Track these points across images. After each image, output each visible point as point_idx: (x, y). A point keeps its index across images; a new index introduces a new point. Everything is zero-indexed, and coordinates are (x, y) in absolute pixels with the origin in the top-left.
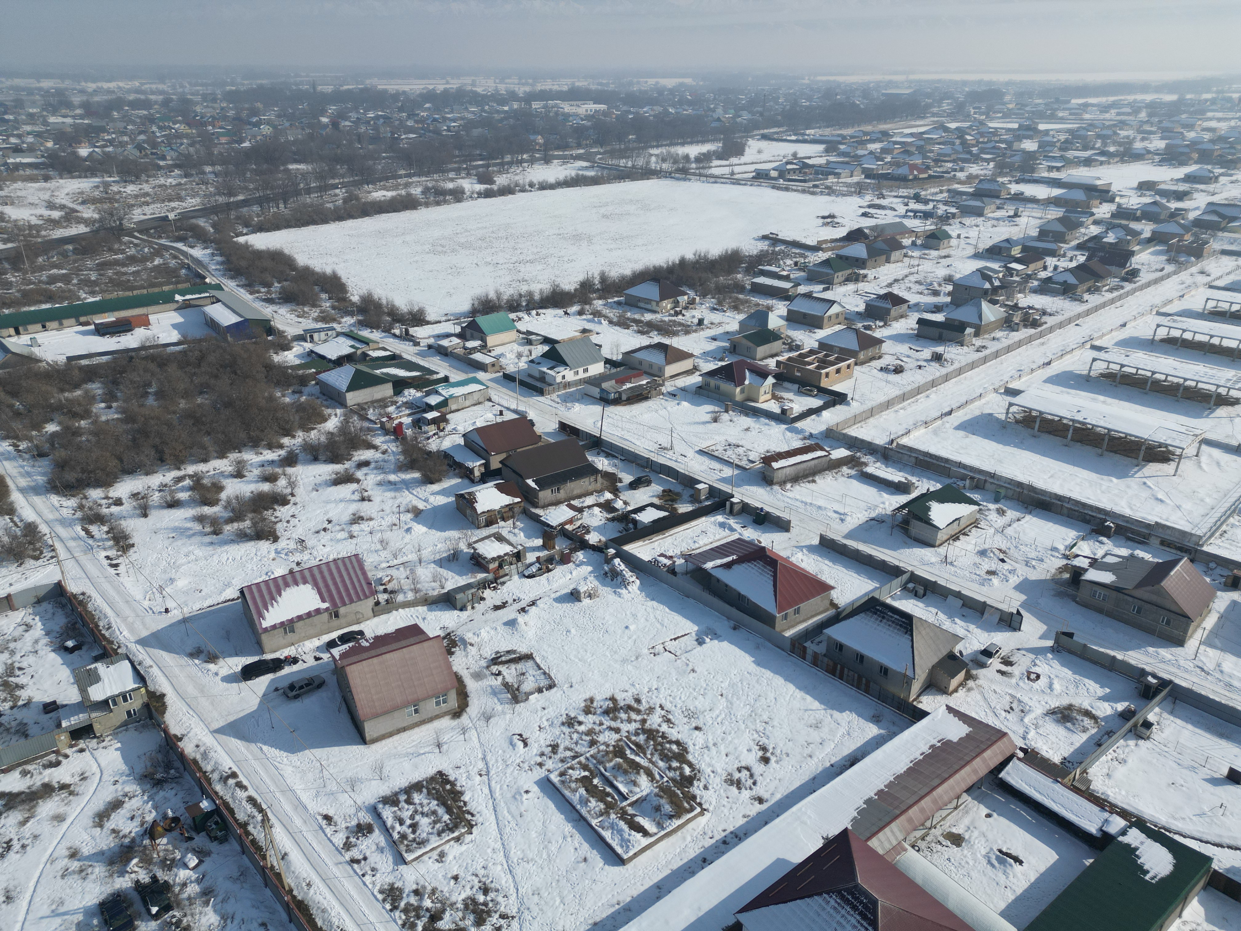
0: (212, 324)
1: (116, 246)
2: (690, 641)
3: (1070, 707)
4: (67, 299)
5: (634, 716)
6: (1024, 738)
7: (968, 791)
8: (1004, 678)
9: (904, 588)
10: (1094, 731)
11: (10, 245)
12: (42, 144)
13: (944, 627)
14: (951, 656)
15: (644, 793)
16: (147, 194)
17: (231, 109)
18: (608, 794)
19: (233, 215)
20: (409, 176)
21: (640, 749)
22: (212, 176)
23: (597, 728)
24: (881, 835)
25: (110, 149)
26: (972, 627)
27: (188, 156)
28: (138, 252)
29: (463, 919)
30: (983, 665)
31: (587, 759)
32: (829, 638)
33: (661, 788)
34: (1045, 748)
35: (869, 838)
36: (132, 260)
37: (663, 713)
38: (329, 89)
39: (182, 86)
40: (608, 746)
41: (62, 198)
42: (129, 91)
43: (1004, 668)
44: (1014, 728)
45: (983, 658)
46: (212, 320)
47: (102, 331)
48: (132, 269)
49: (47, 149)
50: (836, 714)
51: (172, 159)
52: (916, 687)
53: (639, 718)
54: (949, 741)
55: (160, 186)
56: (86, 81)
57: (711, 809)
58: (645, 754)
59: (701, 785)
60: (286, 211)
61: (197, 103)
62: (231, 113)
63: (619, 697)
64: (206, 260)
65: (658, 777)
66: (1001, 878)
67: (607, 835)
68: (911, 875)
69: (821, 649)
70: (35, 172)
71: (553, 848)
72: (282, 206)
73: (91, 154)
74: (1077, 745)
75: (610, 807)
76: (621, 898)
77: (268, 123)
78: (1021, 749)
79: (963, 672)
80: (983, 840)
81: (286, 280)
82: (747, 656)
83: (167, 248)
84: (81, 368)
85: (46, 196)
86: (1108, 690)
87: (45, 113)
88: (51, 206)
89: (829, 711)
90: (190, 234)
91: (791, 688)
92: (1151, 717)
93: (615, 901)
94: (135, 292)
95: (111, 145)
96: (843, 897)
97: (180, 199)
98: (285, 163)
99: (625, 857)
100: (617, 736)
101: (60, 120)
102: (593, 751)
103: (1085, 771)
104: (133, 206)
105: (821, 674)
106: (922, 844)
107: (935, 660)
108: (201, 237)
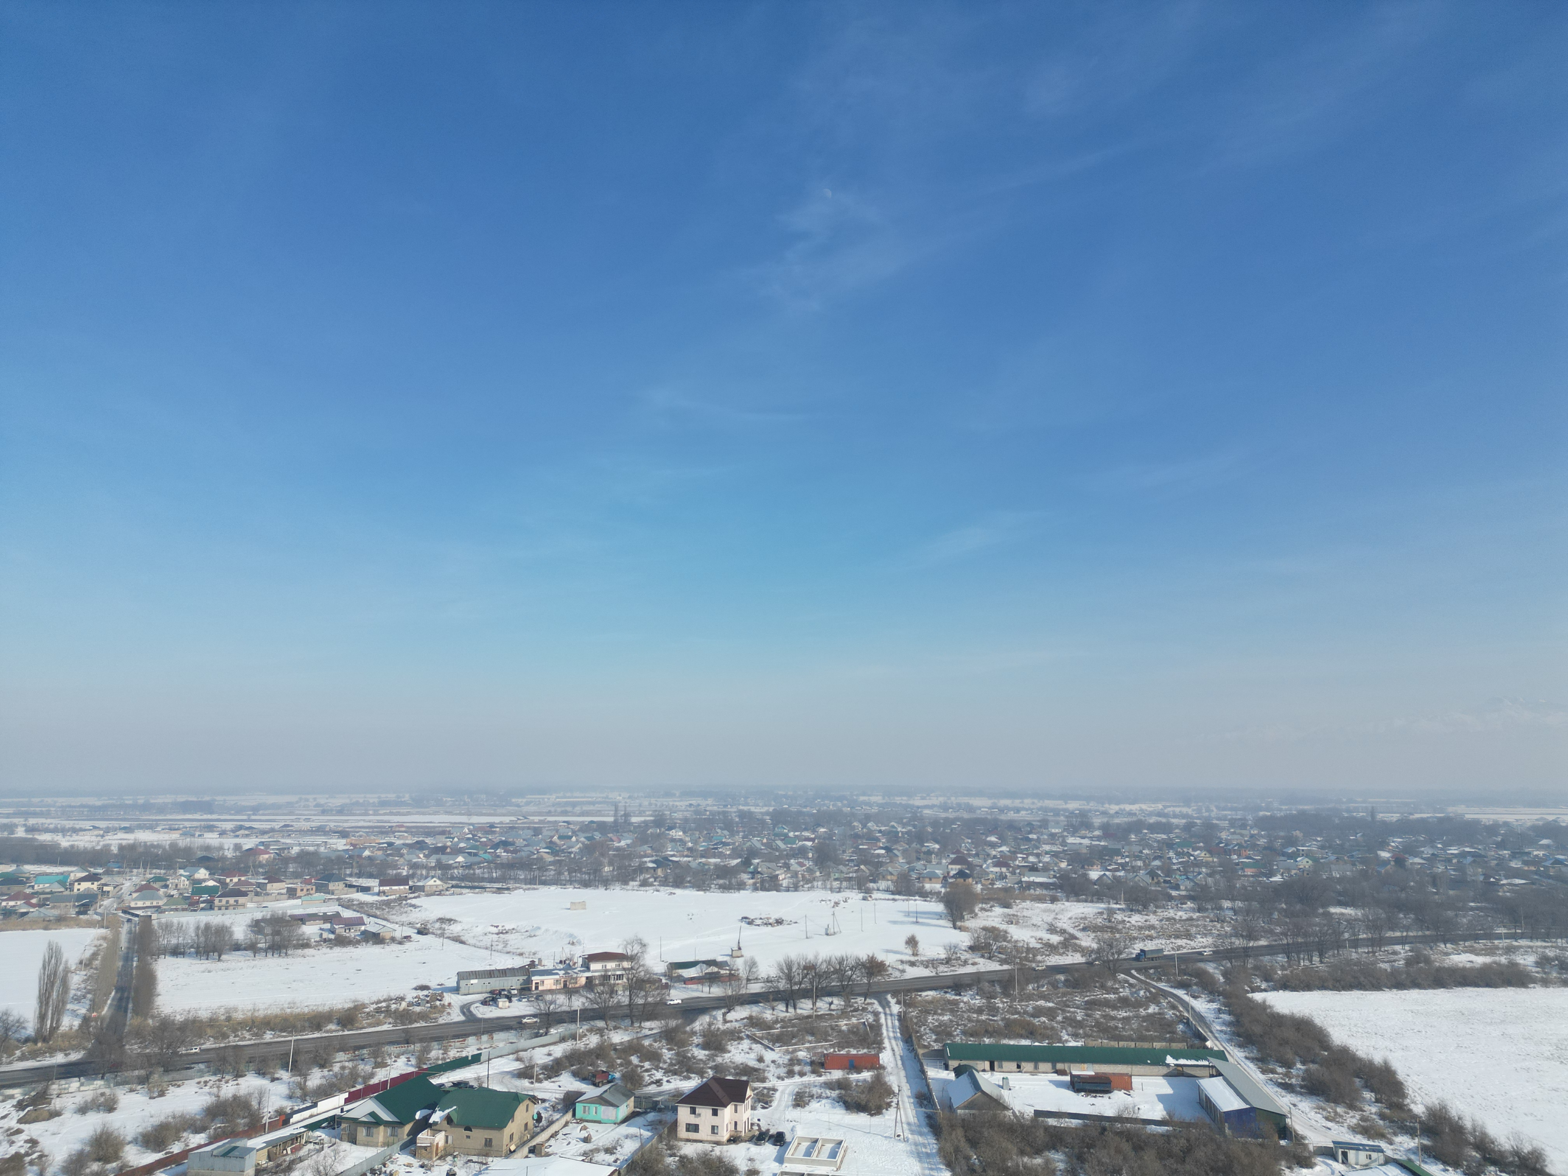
0: (1207, 1105)
1: (1110, 984)
4: (1048, 1038)
11: (1005, 967)
12: (1056, 864)
16: (1152, 927)
17: (1262, 837)
19: (1250, 963)
20: (1514, 937)
22: (1230, 913)
25: (1122, 873)
27: (1205, 888)
28: (1132, 994)
36: (1124, 1003)
38: (1394, 817)
39: (1208, 810)
41: (1064, 923)
42: (1151, 814)
46: (1208, 1099)
47: (1079, 1085)
48: (1123, 1014)
49: (1060, 870)
51: (1186, 890)
55: (1168, 919)
56: (1110, 804)
60: (1322, 967)
61: (1224, 829)
62: (1262, 842)
64: (1210, 1016)
70: (1045, 892)
72: (1316, 959)
73: (1101, 877)
77: (1308, 855)
81: (1313, 1062)
83: (1166, 994)
84: (1047, 1129)
85: (1049, 918)
87: (1065, 834)
88: (1052, 929)
90: (1195, 980)
94: (1122, 1044)
95: (1123, 869)
97: (1189, 936)
98: (1325, 905)
101: (1078, 840)
104: (1135, 938)
108: (1208, 987)
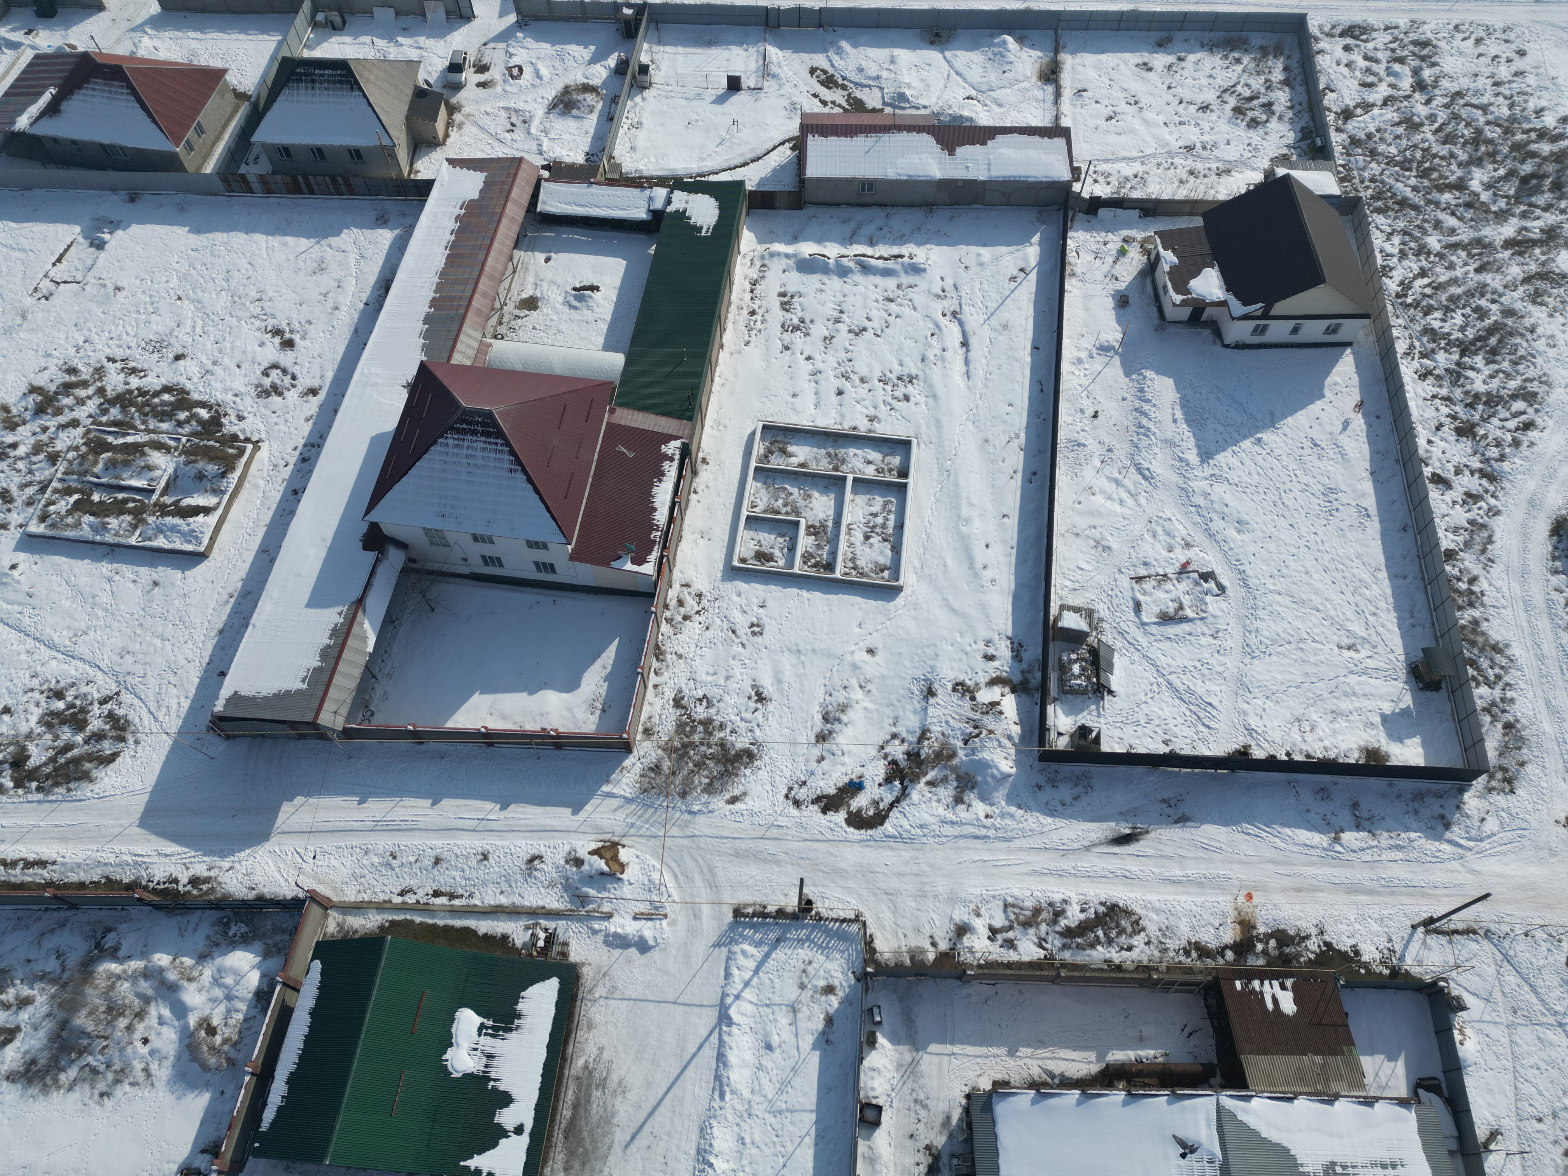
2: (82, 252)
3: (567, 90)
5: (82, 393)
6: (541, 153)
7: (517, 245)
8: (489, 90)
9: (315, 25)
10: (599, 106)
13: (391, 57)
14: (420, 94)
15: (170, 471)
18: (125, 501)
21: (124, 426)
23: (44, 438)
24: (459, 346)
26: (422, 40)
29: (56, 737)
30: (458, 87)
31: (61, 480)
32: (265, 146)
33: (186, 452)
34: (564, 153)
35: (450, 357)
37: (119, 365)
40: (76, 449)
43: (482, 78)
44: (526, 147)
45: (454, 77)
50: (334, 241)
52: (402, 155)
53: (90, 391)
54: (472, 201)
57: (263, 436)
58: (135, 428)
59: (233, 419)
63: (41, 381)
65: (172, 443)
66: (588, 315)
67: (161, 542)
68: (508, 366)
69: (264, 167)
71: (105, 598)
74: (592, 131)
75: (138, 514)
76: (230, 590)
78: (544, 167)
79: (443, 107)
80: (554, 288)
82: (175, 228)
86: (592, 48)
89: (324, 242)
91: (260, 238)
92: (644, 59)
93: (225, 597)
96: (458, 431)
99: (202, 549)
100: (80, 431)
102: (62, 467)
103: (611, 157)
105: (287, 201)
106: (502, 330)
107: (404, 108)
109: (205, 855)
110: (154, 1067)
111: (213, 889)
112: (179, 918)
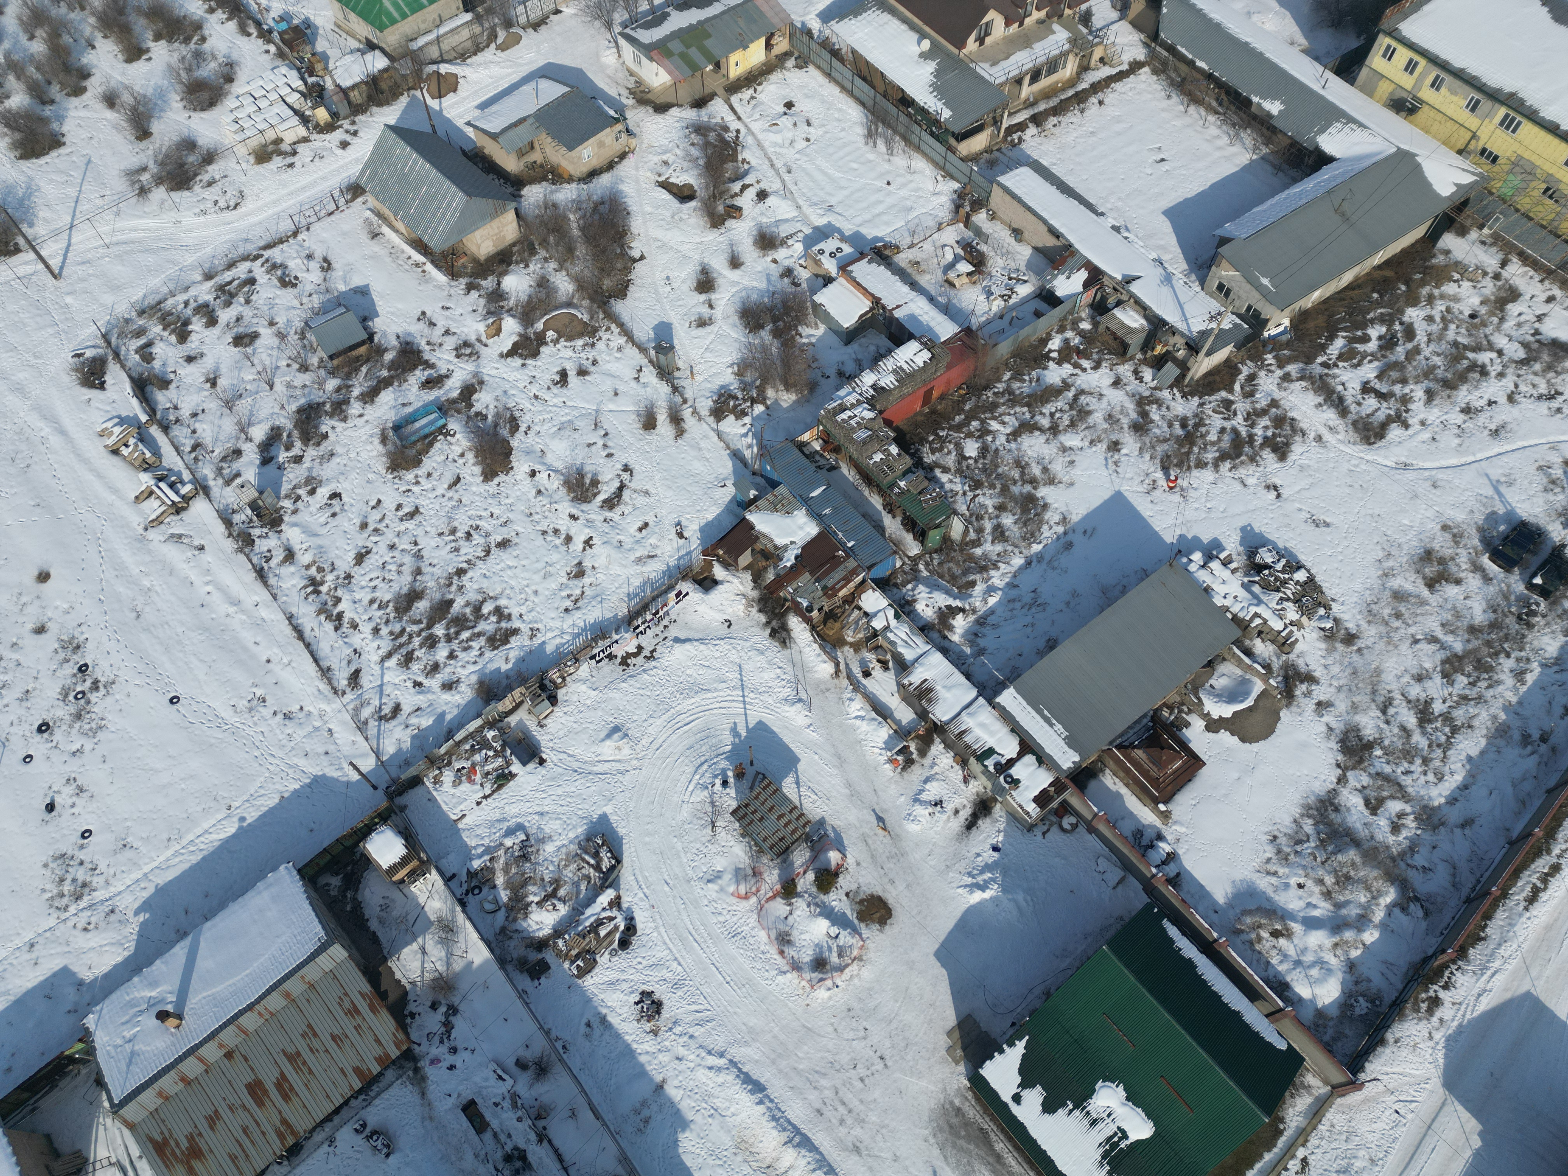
109: (1460, 1025)
110: (1274, 880)
111: (1418, 1011)
112: (1404, 970)
